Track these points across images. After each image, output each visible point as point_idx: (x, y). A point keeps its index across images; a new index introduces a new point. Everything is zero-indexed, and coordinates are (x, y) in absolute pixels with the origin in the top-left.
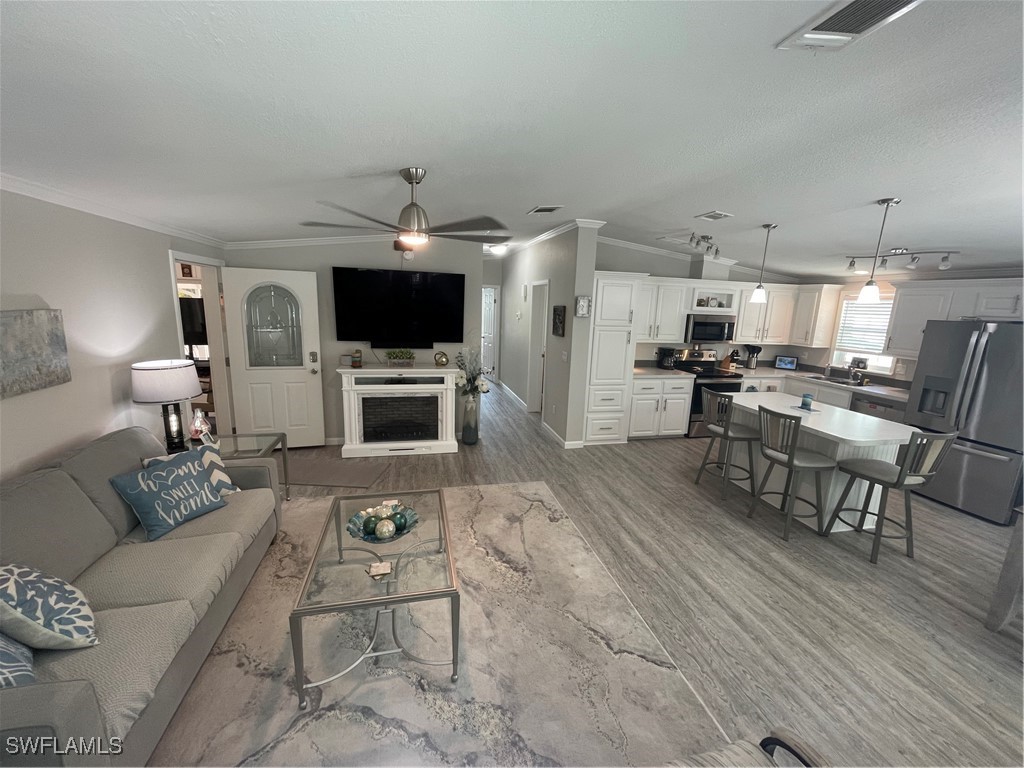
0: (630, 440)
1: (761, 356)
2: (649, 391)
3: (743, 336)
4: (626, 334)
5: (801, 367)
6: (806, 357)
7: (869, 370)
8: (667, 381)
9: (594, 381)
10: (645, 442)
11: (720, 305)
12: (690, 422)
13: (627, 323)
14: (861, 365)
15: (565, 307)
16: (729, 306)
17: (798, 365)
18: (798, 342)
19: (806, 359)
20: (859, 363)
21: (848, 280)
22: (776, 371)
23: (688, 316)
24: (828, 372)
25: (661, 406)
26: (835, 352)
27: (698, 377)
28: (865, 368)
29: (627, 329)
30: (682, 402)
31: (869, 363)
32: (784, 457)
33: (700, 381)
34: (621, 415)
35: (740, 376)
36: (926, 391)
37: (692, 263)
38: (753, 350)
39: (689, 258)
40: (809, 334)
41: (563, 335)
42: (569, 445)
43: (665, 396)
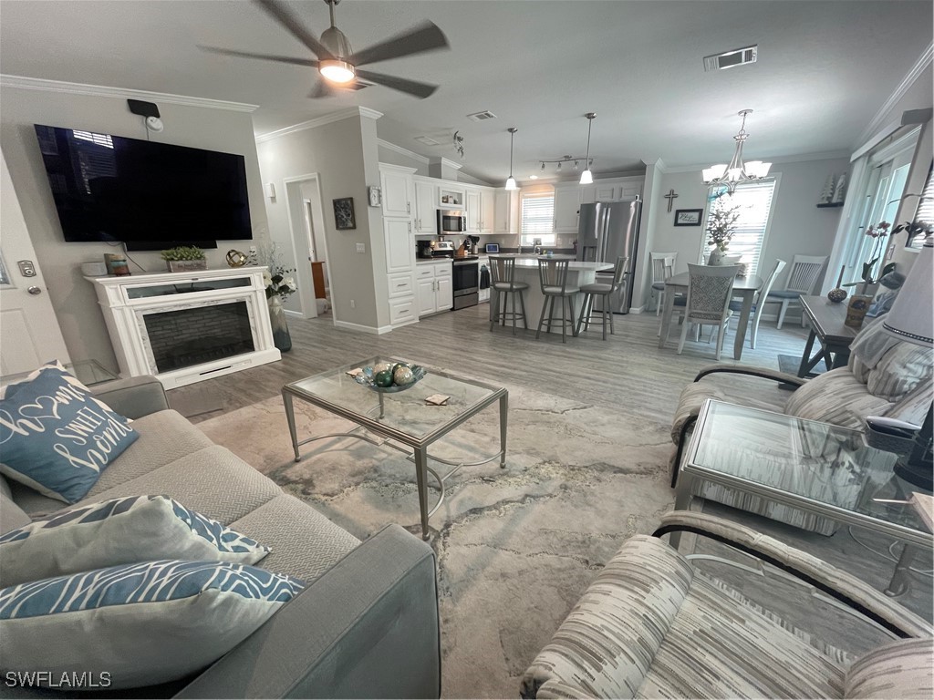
0: (422, 318)
1: (479, 245)
2: (425, 275)
3: (471, 229)
4: (406, 224)
5: (501, 251)
7: (543, 245)
8: (437, 266)
9: (390, 269)
10: (429, 319)
11: (455, 202)
12: (454, 297)
13: (405, 214)
15: (351, 199)
16: (461, 203)
17: (499, 249)
18: (500, 231)
19: (504, 244)
20: (537, 242)
21: (523, 184)
23: (438, 211)
24: (520, 251)
25: (436, 287)
26: (522, 236)
27: (455, 260)
29: (407, 220)
30: (447, 282)
31: (542, 242)
32: (559, 290)
33: (455, 263)
34: (411, 298)
35: (477, 258)
36: (585, 248)
37: (430, 166)
38: (475, 239)
39: (427, 161)
40: (506, 225)
41: (354, 227)
42: (382, 330)
43: (438, 278)
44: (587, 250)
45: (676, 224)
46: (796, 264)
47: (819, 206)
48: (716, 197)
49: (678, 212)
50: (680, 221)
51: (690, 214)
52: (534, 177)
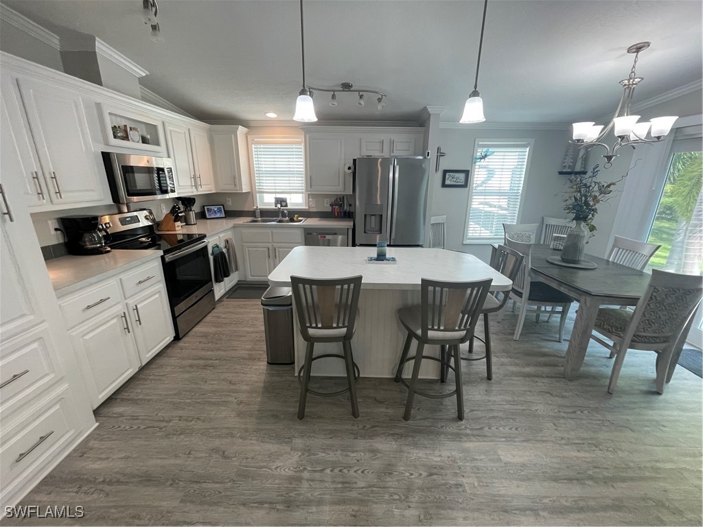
3: (182, 187)
5: (230, 214)
6: (230, 203)
8: (124, 276)
10: (125, 395)
11: (144, 141)
12: (174, 318)
14: (284, 204)
16: (158, 144)
17: (226, 212)
18: (226, 187)
19: (231, 205)
20: (281, 202)
22: (208, 221)
23: (106, 157)
24: (258, 214)
25: (130, 321)
26: (258, 195)
27: (166, 252)
28: (286, 206)
31: (289, 201)
33: (169, 258)
35: (204, 236)
37: (64, 50)
39: (55, 40)
40: (236, 179)
43: (131, 302)
44: (368, 218)
45: (444, 185)
46: (547, 225)
47: (561, 173)
48: (481, 159)
49: (445, 172)
50: (448, 182)
51: (457, 175)
52: (272, 115)
